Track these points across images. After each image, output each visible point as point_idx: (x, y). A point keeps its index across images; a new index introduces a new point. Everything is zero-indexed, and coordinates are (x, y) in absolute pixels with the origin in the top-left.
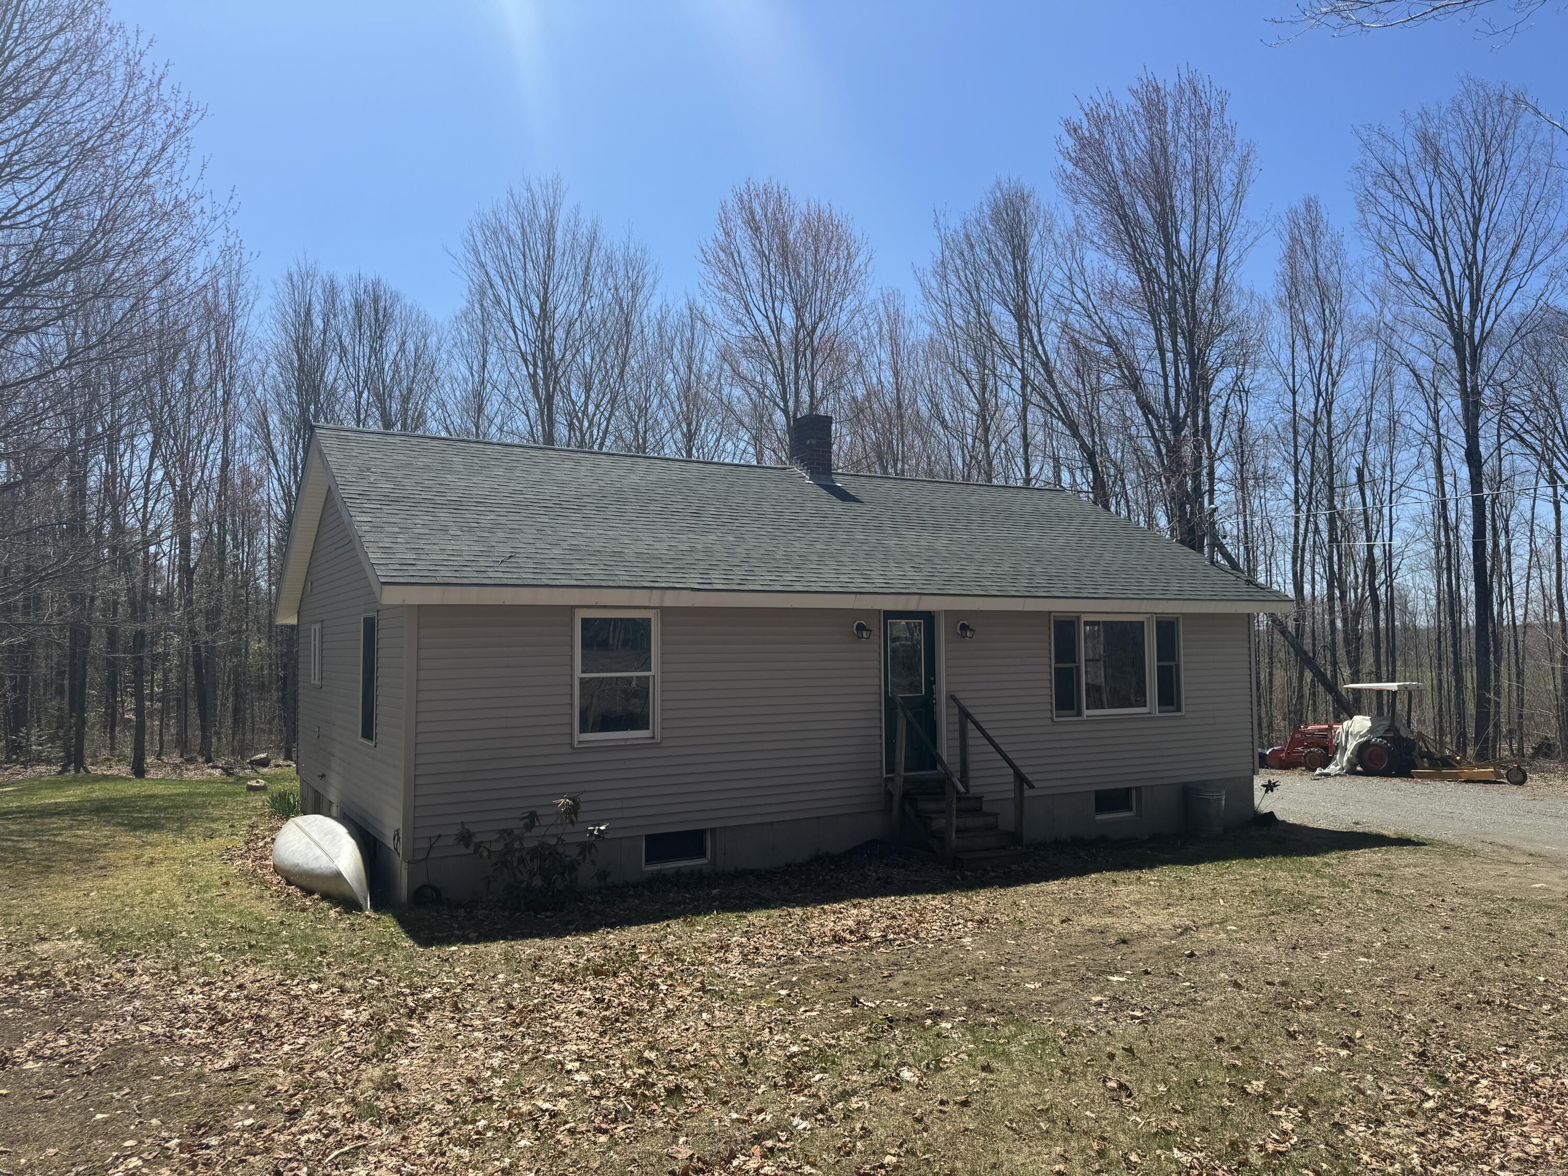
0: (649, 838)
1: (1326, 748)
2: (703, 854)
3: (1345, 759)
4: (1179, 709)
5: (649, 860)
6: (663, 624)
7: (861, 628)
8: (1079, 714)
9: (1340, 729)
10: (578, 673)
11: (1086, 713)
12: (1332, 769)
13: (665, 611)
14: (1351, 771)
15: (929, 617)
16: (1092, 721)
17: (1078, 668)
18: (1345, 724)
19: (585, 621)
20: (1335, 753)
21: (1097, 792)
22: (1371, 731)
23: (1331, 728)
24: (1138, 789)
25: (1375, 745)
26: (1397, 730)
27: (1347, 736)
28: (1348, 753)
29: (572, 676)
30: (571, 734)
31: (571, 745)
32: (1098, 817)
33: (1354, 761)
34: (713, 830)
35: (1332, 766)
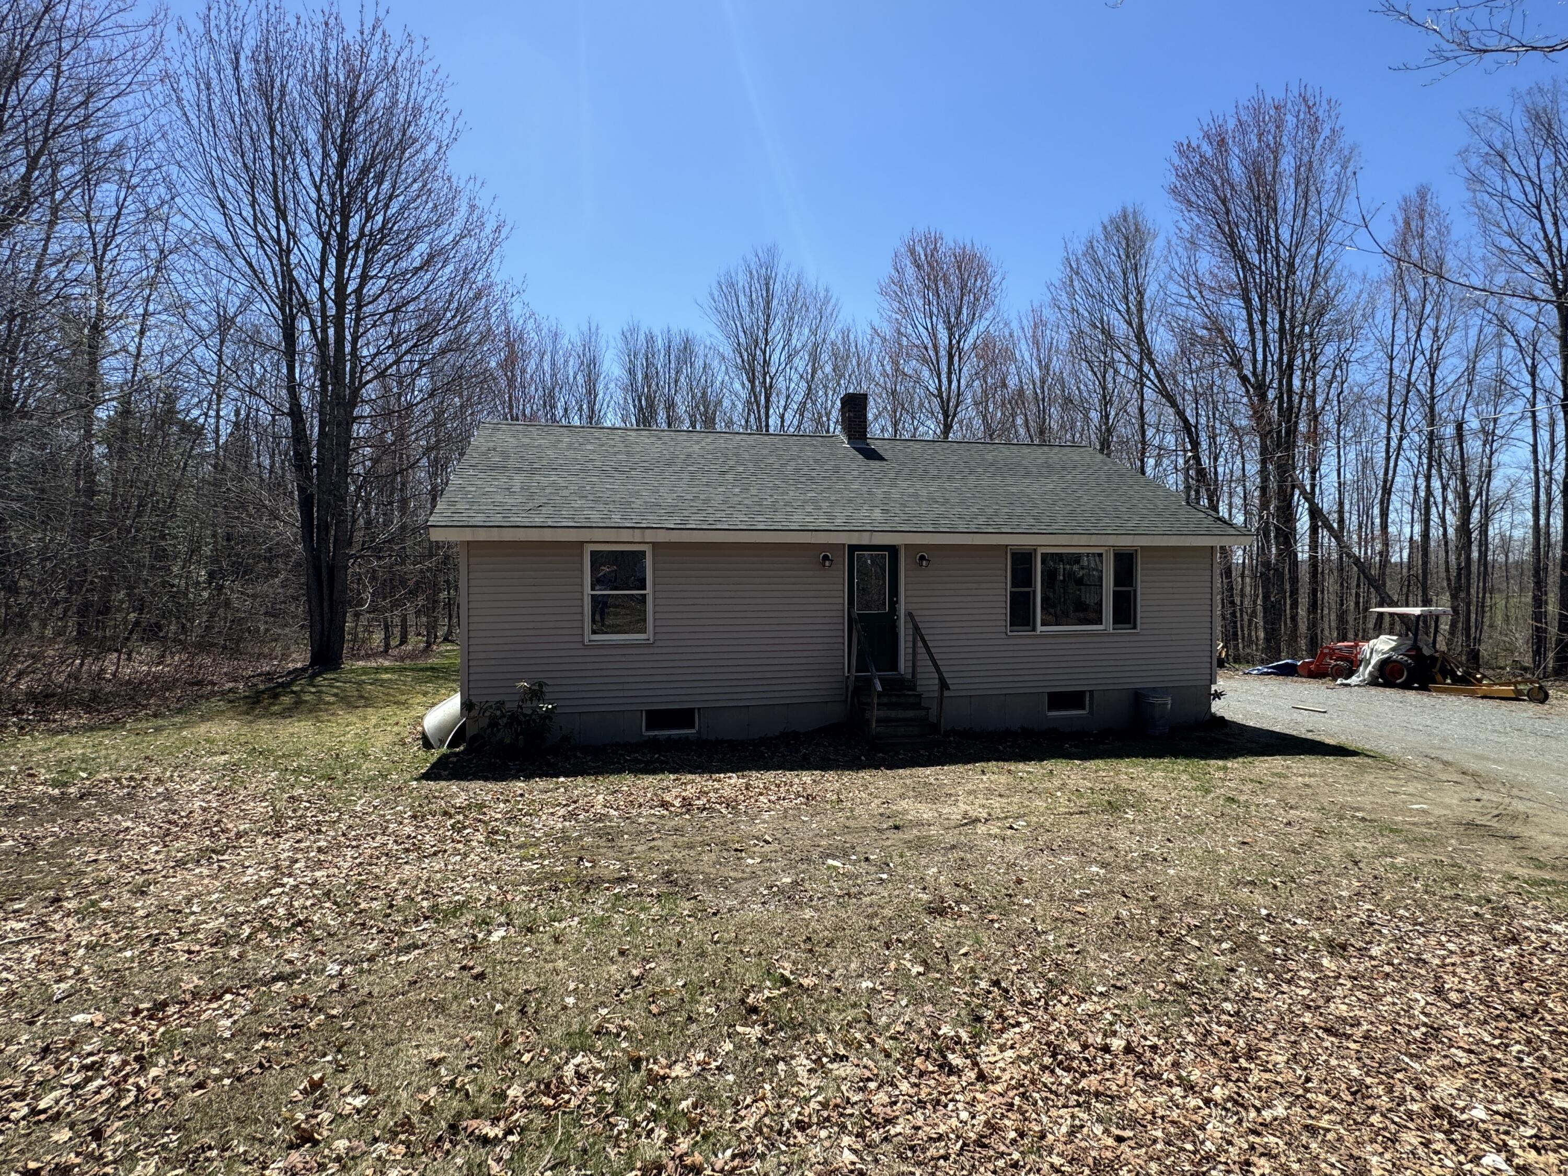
0: (649, 712)
1: (1351, 662)
2: (693, 727)
3: (1367, 672)
4: (1135, 628)
5: (648, 729)
6: (654, 554)
7: (826, 558)
8: (1034, 630)
9: (1366, 647)
10: (588, 590)
11: (1040, 628)
12: (1354, 680)
13: (655, 545)
14: (1373, 682)
15: (893, 550)
16: (1043, 636)
17: (1034, 592)
18: (1371, 642)
19: (593, 553)
20: (1360, 665)
21: (1049, 693)
22: (1393, 649)
23: (1357, 645)
24: (1091, 692)
25: (1395, 661)
26: (1419, 650)
27: (1371, 653)
28: (1370, 668)
29: (582, 593)
30: (583, 635)
31: (583, 642)
32: (1050, 714)
33: (1376, 674)
34: (699, 709)
35: (1354, 678)
